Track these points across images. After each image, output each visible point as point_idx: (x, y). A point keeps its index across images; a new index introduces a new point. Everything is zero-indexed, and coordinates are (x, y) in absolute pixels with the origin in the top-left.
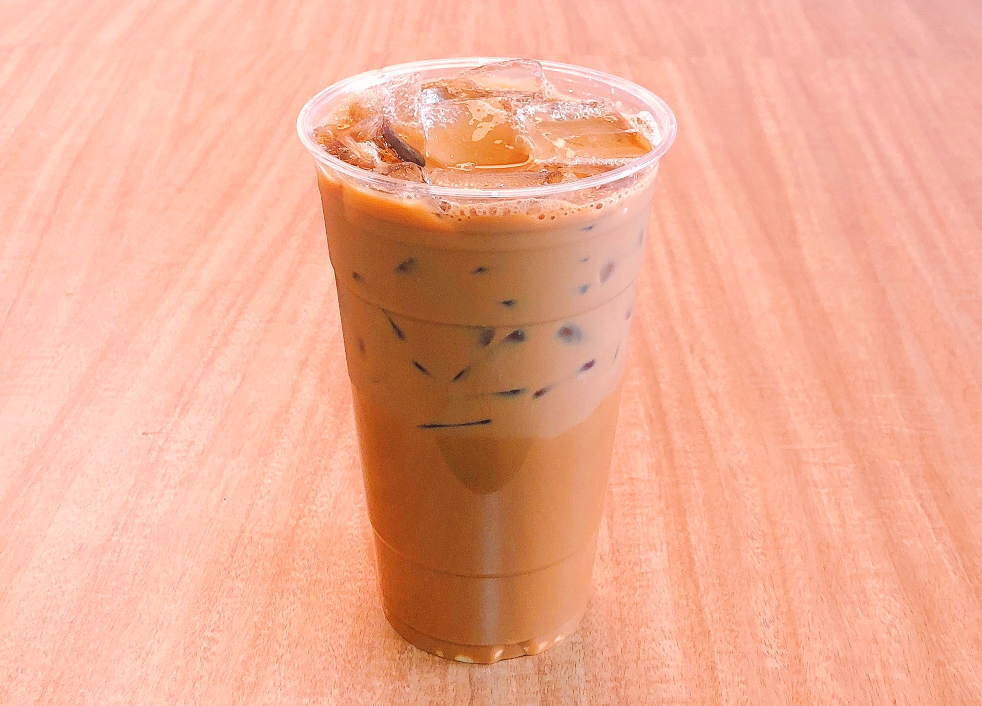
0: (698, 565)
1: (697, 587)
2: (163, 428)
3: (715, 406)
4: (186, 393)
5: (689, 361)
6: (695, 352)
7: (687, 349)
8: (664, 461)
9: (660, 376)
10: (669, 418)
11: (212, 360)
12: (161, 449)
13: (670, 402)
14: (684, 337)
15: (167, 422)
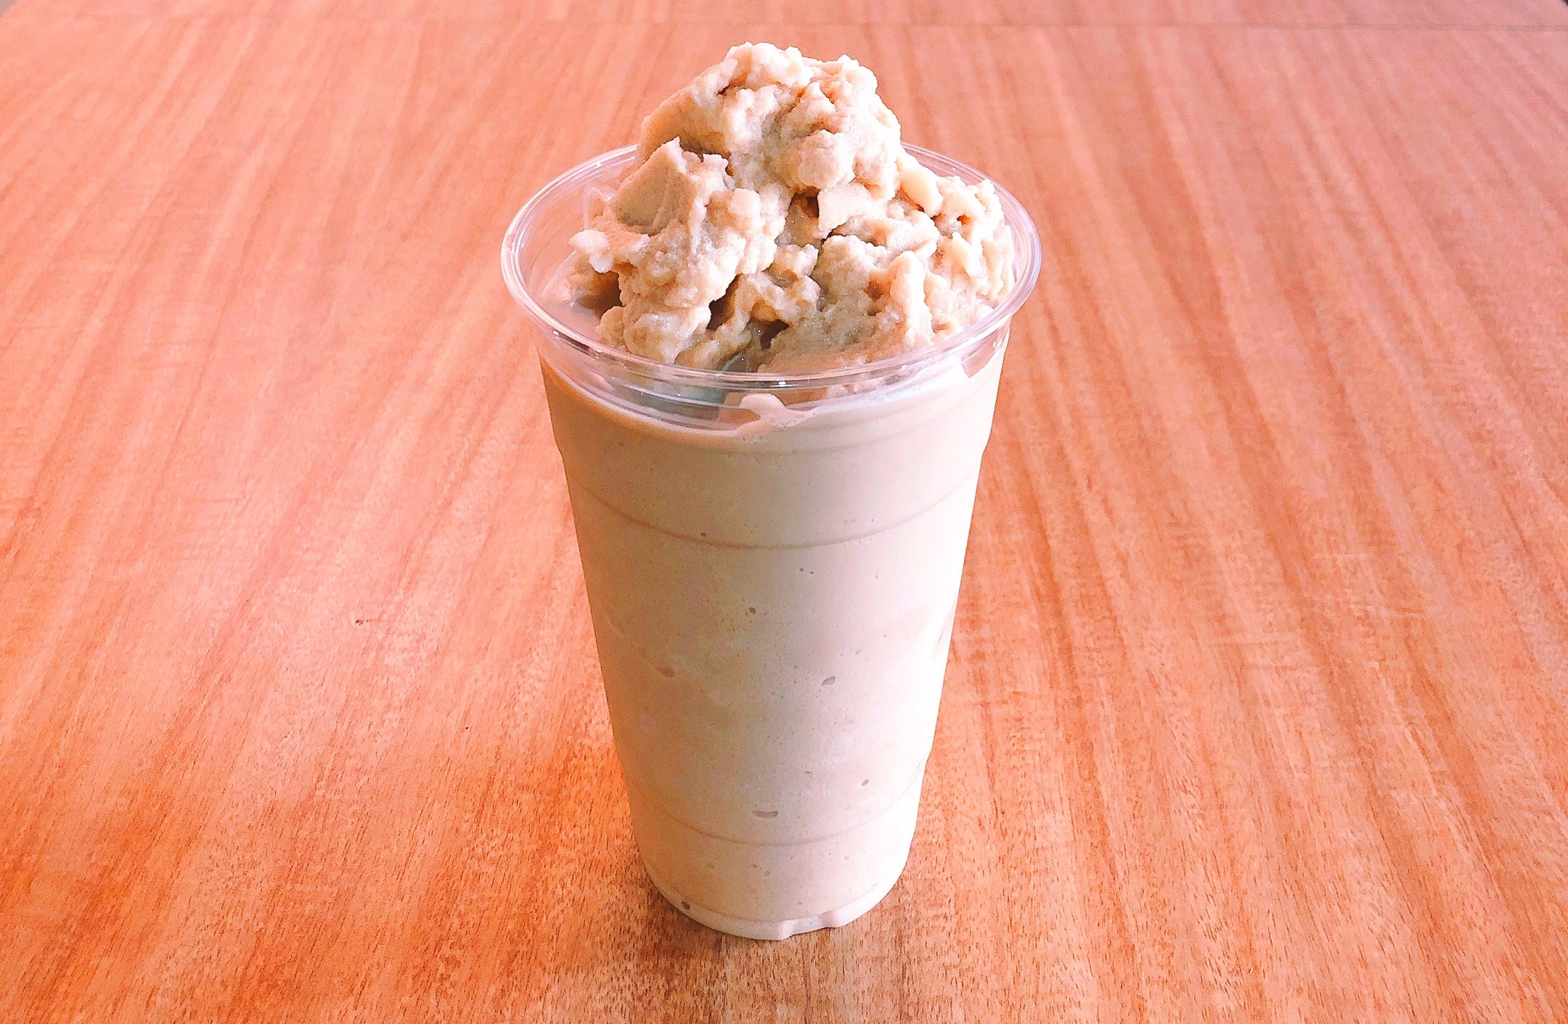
0: (1113, 835)
1: (1114, 873)
2: (384, 612)
3: (1125, 575)
4: (414, 556)
5: (1086, 502)
6: (1095, 488)
7: (1083, 483)
8: (1060, 664)
9: (1049, 527)
10: (1064, 594)
11: (448, 502)
12: (381, 647)
13: (1063, 569)
14: (1078, 463)
15: (389, 603)
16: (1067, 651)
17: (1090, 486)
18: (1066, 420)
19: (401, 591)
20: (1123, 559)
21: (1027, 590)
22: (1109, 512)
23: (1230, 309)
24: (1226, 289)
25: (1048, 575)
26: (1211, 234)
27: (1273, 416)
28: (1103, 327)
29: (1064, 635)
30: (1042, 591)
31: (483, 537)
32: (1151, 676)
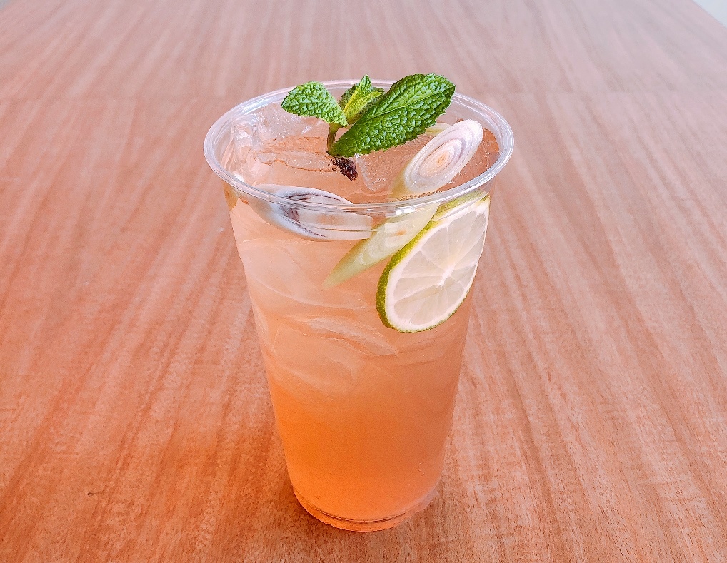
2: (107, 486)
3: (578, 439)
4: (126, 445)
5: (549, 390)
6: (553, 381)
7: (545, 377)
8: (544, 505)
9: (528, 408)
10: (542, 454)
11: (149, 407)
12: (104, 512)
13: (539, 437)
14: (541, 365)
15: (110, 480)
16: (548, 494)
17: (550, 380)
18: (531, 336)
19: (118, 471)
20: (575, 428)
21: (518, 453)
22: (563, 396)
23: (619, 261)
24: (616, 249)
25: (530, 441)
26: (602, 214)
27: (654, 328)
28: (546, 275)
29: (545, 483)
30: (528, 453)
31: (171, 430)
32: (602, 511)
